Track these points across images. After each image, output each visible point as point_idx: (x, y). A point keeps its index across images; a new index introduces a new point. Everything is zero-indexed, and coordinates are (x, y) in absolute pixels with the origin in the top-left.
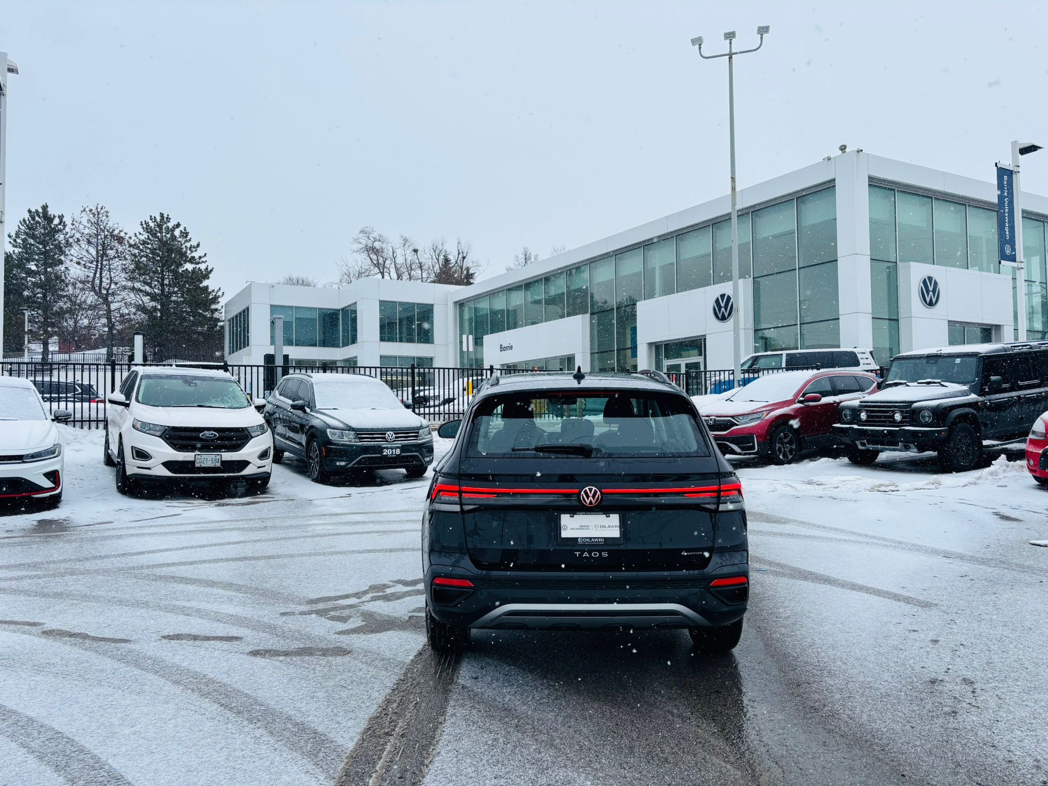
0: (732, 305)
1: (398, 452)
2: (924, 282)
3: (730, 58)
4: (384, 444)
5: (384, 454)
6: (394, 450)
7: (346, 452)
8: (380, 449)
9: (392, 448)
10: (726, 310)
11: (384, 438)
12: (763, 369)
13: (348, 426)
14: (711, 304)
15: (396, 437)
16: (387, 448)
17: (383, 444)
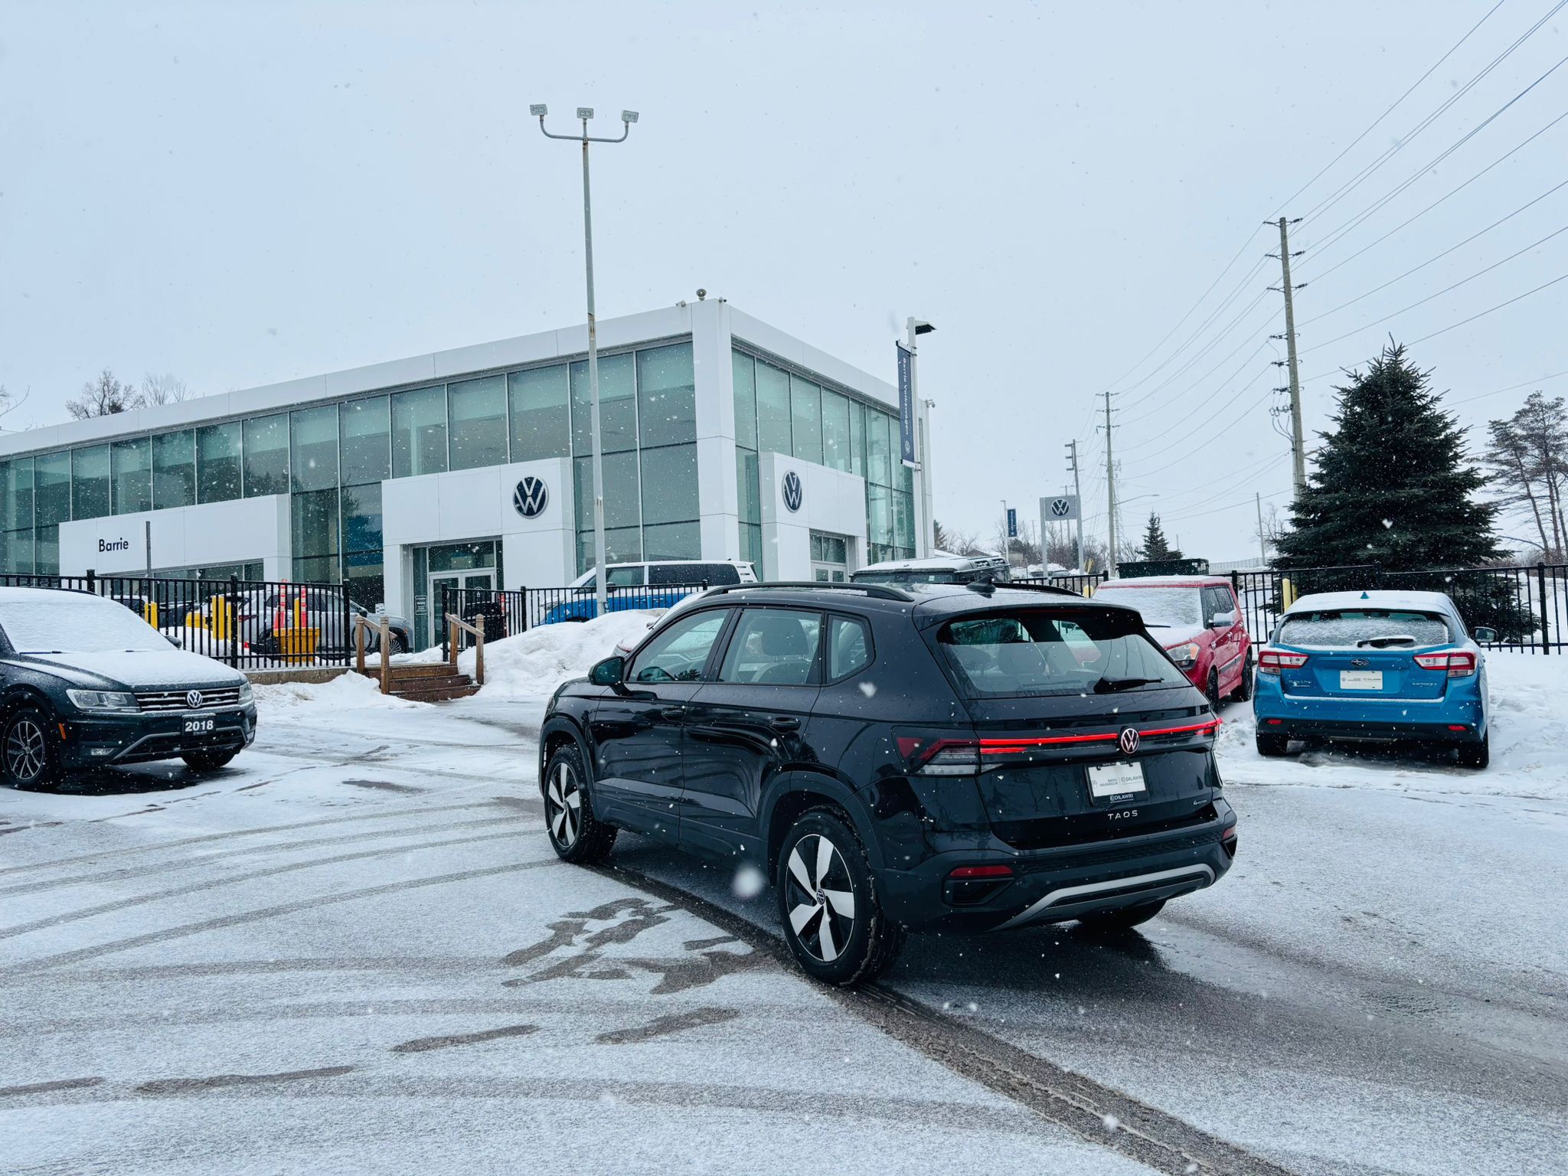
0: (544, 492)
1: (210, 725)
2: (788, 479)
3: (585, 144)
4: (186, 713)
5: (187, 730)
6: (203, 723)
7: (113, 729)
8: (178, 722)
9: (200, 720)
10: (535, 500)
11: (185, 702)
12: (620, 588)
13: (114, 682)
14: (512, 490)
15: (205, 700)
16: (192, 720)
17: (184, 713)
